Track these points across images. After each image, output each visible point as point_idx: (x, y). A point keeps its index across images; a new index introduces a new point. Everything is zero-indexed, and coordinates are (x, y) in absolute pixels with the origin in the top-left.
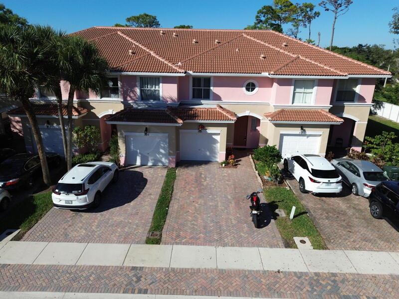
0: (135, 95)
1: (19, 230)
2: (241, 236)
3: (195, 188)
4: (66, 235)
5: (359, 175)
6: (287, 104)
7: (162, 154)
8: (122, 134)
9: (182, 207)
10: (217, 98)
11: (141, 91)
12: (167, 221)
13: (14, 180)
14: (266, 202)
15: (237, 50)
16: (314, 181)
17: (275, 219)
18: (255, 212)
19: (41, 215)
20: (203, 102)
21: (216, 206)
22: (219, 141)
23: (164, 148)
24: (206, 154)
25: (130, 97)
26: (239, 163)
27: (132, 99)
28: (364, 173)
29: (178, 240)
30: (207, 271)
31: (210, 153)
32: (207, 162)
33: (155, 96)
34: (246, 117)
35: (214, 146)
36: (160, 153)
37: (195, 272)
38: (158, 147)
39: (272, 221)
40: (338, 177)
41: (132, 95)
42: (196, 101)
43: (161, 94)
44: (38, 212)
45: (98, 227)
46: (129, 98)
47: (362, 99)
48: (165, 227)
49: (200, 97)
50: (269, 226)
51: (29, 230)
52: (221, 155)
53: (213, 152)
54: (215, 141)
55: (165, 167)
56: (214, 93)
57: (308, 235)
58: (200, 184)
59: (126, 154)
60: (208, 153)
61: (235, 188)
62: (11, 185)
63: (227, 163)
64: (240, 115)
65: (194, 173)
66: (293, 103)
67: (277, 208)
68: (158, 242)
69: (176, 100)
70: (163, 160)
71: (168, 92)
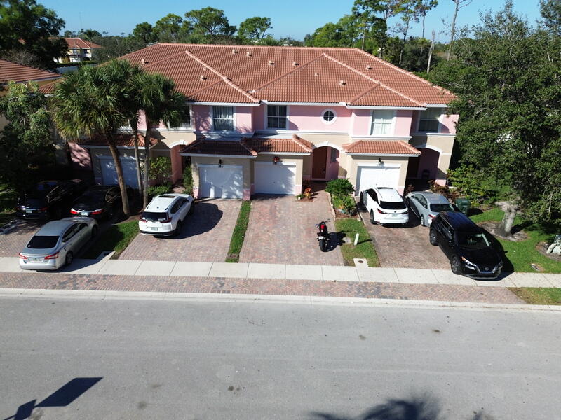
0: (208, 125)
1: (114, 252)
2: (308, 258)
3: (269, 219)
4: (156, 256)
5: (426, 207)
6: (365, 135)
7: (236, 187)
8: (195, 166)
9: (257, 236)
10: (294, 127)
11: (214, 121)
12: (244, 246)
13: (99, 210)
14: (335, 232)
15: (316, 74)
16: (382, 212)
17: (341, 245)
18: (321, 237)
19: (129, 241)
20: (278, 131)
21: (289, 235)
22: (295, 173)
23: (238, 181)
24: (282, 187)
25: (203, 127)
26: (316, 196)
27: (204, 129)
28: (431, 205)
29: (253, 259)
30: (276, 281)
31: (286, 186)
32: (282, 195)
33: (229, 126)
34: (325, 148)
35: (290, 178)
36: (234, 185)
37: (266, 281)
38: (232, 179)
39: (338, 246)
40: (404, 208)
41: (204, 125)
42: (271, 130)
43: (235, 124)
44: (126, 238)
45: (182, 250)
46: (201, 128)
47: (445, 129)
48: (242, 251)
49: (276, 127)
50: (335, 250)
51: (123, 251)
52: (296, 187)
53: (288, 185)
54: (291, 174)
55: (239, 199)
56: (290, 122)
57: (366, 257)
58: (275, 216)
59: (200, 186)
60: (283, 186)
61: (308, 219)
62: (97, 214)
63: (302, 197)
64: (318, 145)
65: (269, 206)
66: (371, 134)
67: (344, 237)
68: (236, 261)
69: (250, 130)
70: (237, 192)
71: (242, 122)
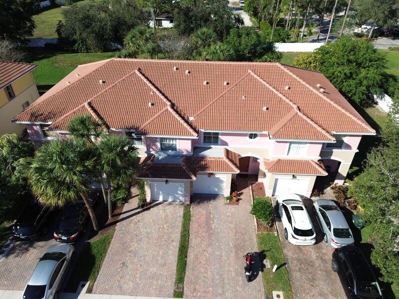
0: (156, 148)
1: (89, 282)
2: (237, 290)
3: (205, 232)
4: (121, 287)
5: (330, 229)
6: (284, 157)
7: (179, 194)
8: (148, 183)
9: (196, 258)
10: (225, 144)
11: (161, 144)
12: (187, 273)
13: (75, 235)
14: (257, 251)
15: (243, 97)
16: (295, 238)
17: (262, 271)
18: (247, 274)
19: (100, 266)
20: (212, 146)
21: (221, 256)
22: (225, 181)
23: (181, 191)
25: (152, 149)
27: (154, 150)
28: (334, 229)
29: (195, 293)
33: (173, 148)
39: (260, 272)
40: (312, 235)
41: (154, 147)
42: (206, 146)
43: (178, 147)
45: (140, 278)
46: (151, 150)
47: (348, 147)
48: (186, 279)
49: (210, 142)
50: (258, 279)
51: (95, 282)
52: (226, 192)
53: (220, 188)
55: (181, 203)
56: (221, 140)
57: (283, 290)
58: (210, 227)
59: (151, 195)
61: (236, 232)
66: (288, 155)
67: (265, 258)
68: (182, 295)
69: (190, 151)
71: (184, 146)
